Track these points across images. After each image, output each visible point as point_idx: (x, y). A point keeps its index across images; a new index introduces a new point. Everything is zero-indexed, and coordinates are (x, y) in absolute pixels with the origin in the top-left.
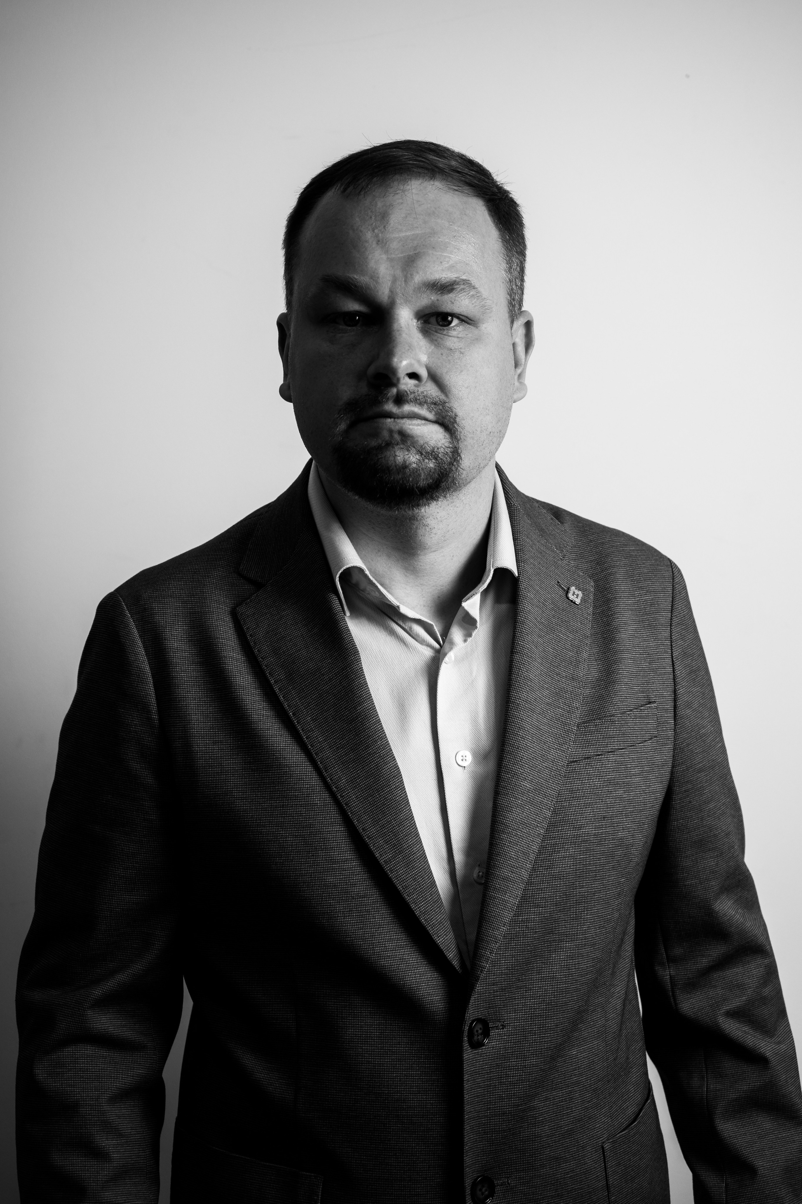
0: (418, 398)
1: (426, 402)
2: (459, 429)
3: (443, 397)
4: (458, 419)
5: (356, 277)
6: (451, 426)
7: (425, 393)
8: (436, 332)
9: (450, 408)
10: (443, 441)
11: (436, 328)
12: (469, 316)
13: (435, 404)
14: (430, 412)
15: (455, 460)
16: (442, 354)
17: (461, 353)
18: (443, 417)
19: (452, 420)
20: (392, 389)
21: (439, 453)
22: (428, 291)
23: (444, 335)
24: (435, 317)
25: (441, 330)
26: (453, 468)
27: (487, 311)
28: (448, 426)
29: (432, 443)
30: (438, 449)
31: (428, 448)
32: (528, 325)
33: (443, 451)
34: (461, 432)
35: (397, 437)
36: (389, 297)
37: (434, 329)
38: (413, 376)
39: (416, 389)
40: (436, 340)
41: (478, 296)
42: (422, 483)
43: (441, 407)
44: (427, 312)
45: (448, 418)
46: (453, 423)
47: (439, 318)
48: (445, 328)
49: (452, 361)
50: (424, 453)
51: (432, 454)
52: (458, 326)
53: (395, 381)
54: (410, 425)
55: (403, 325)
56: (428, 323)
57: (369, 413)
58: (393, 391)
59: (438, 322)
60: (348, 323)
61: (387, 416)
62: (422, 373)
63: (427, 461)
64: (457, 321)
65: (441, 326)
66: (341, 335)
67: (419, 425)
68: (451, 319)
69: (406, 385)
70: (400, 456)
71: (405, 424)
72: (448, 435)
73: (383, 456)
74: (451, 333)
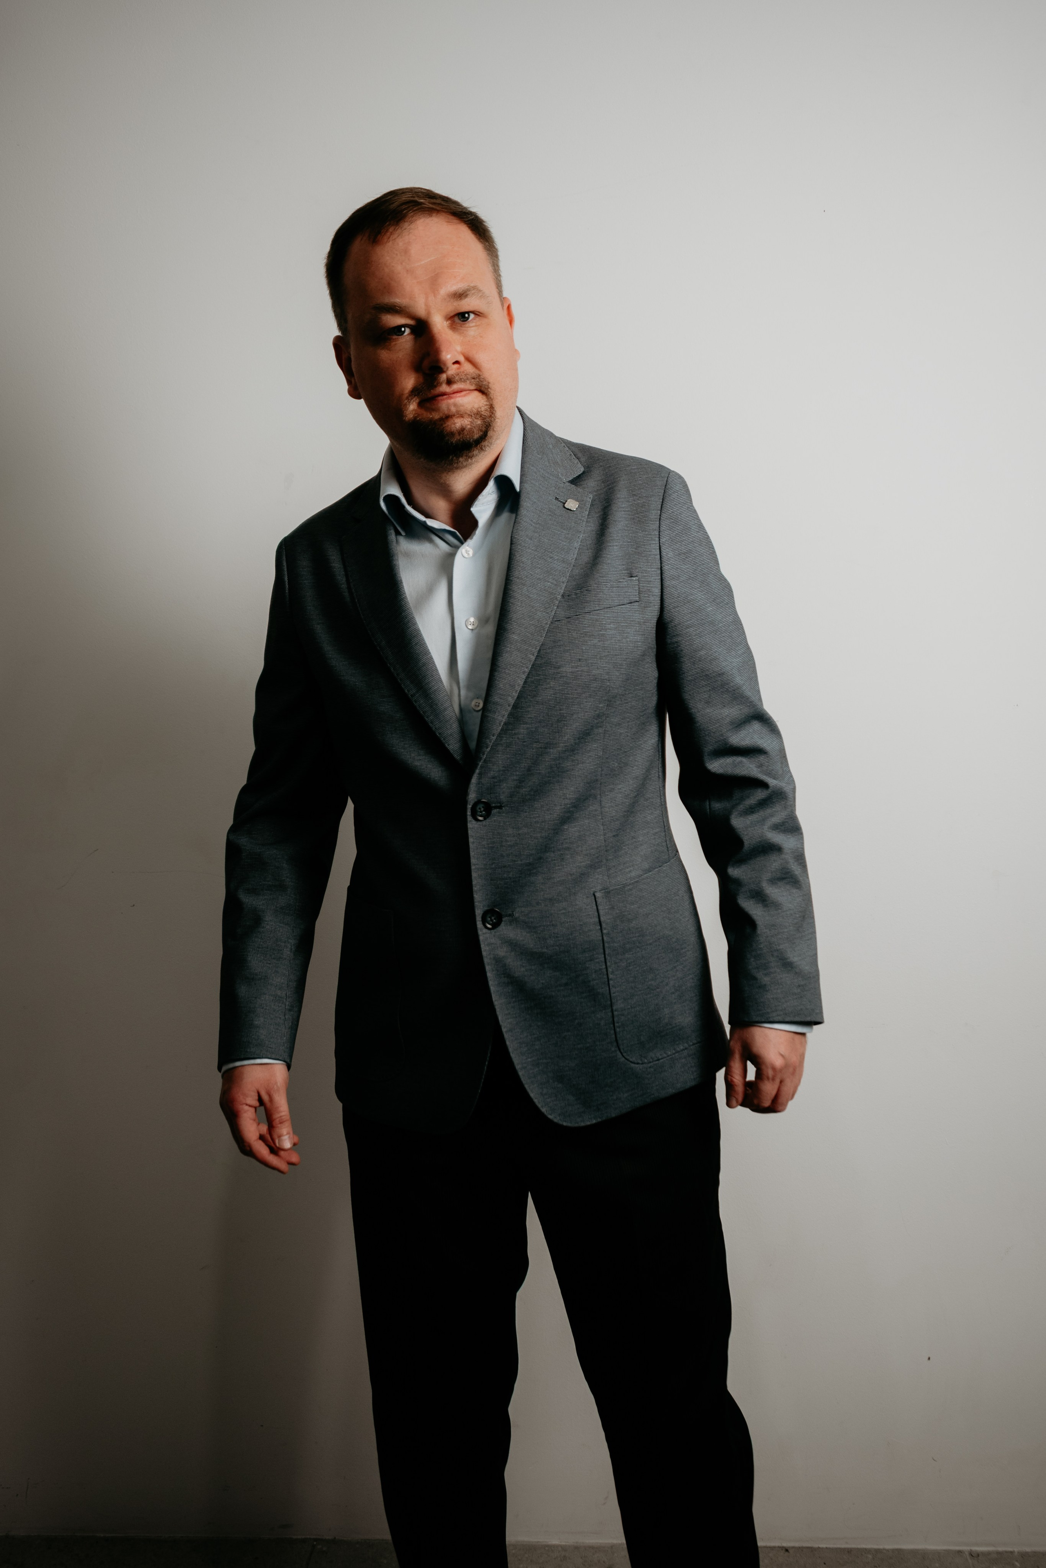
0: (462, 377)
1: (468, 379)
2: (492, 392)
3: (477, 372)
4: (490, 385)
5: (398, 301)
6: (486, 391)
7: (465, 372)
8: (462, 327)
9: (483, 378)
10: (483, 402)
12: (479, 310)
13: (474, 379)
14: (472, 385)
15: (492, 413)
16: (470, 342)
17: (481, 337)
18: (481, 387)
19: (486, 387)
20: (443, 375)
21: (482, 413)
22: (451, 300)
23: (468, 327)
24: (458, 316)
25: (462, 324)
26: (493, 420)
27: (488, 303)
28: (484, 391)
29: (476, 406)
30: (481, 408)
31: (475, 410)
32: (509, 307)
33: (484, 411)
34: (493, 394)
35: (453, 409)
36: (426, 310)
37: (459, 325)
38: (457, 362)
39: (459, 371)
40: (463, 333)
41: (483, 296)
43: (478, 380)
44: (452, 314)
45: (483, 385)
46: (487, 389)
47: (460, 316)
48: (466, 322)
50: (473, 415)
51: (478, 414)
52: (474, 319)
53: (445, 370)
54: (459, 397)
55: (440, 328)
56: (454, 322)
57: (430, 396)
58: (444, 377)
59: (460, 319)
60: (398, 334)
61: (444, 394)
62: (461, 359)
63: (476, 420)
64: (472, 316)
65: (464, 323)
66: (394, 343)
67: (465, 396)
68: (469, 315)
69: (452, 370)
70: (458, 423)
71: (456, 397)
72: (484, 397)
73: (446, 425)
74: (471, 326)
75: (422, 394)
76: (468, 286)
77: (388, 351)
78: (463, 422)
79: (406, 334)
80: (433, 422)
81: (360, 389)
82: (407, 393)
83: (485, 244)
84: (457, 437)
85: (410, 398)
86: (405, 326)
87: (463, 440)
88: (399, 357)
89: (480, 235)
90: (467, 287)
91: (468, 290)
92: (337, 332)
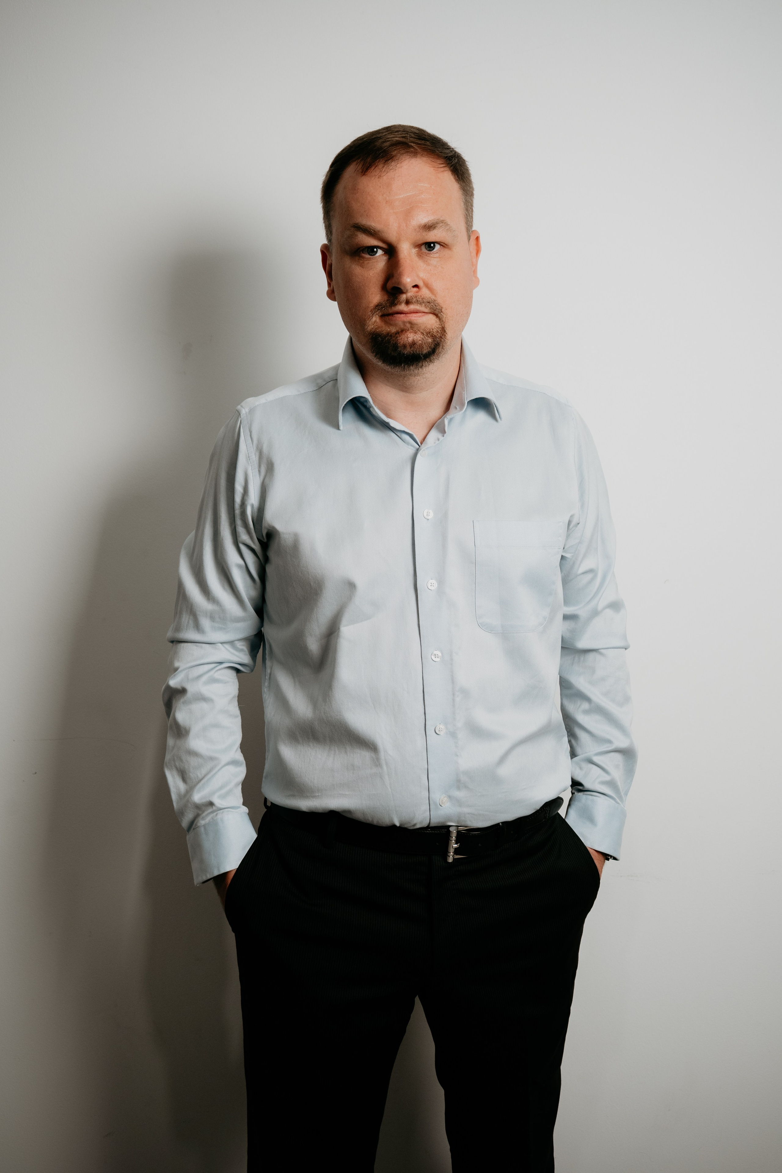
0: (419, 300)
1: (423, 302)
2: (445, 315)
3: (433, 297)
4: (443, 310)
5: (374, 225)
6: (439, 315)
7: (423, 295)
8: (426, 256)
9: (438, 304)
10: (435, 324)
11: (425, 253)
12: (445, 243)
13: (429, 303)
14: (426, 308)
15: (443, 335)
16: (431, 270)
17: (442, 267)
18: (435, 310)
20: (403, 295)
21: (434, 332)
22: (421, 231)
23: (432, 256)
24: (424, 245)
25: (428, 253)
26: (443, 340)
27: (456, 238)
28: (437, 315)
29: (429, 326)
30: (433, 329)
31: (427, 329)
33: (436, 331)
34: (446, 317)
35: (408, 325)
36: (396, 237)
37: (424, 254)
38: (416, 286)
39: (417, 294)
40: (427, 261)
41: (450, 230)
42: (425, 351)
43: (433, 305)
44: (420, 242)
45: (437, 310)
46: (441, 312)
47: (426, 245)
48: (431, 251)
49: (437, 274)
50: (425, 333)
51: (429, 334)
52: (439, 250)
53: (405, 291)
54: (415, 317)
55: (406, 254)
56: (421, 250)
57: (390, 312)
58: (404, 297)
59: (426, 249)
60: (370, 254)
61: (401, 313)
62: (421, 284)
63: (426, 338)
64: (437, 247)
65: (429, 252)
66: (367, 262)
67: (420, 317)
68: (434, 246)
69: (411, 293)
70: (411, 337)
71: (412, 316)
72: (438, 320)
73: (400, 338)
74: (435, 256)
75: (384, 309)
76: (438, 219)
77: (362, 269)
78: (415, 338)
79: (378, 254)
80: (388, 334)
81: (336, 294)
82: (372, 307)
83: (461, 185)
84: (408, 351)
85: (373, 311)
86: (378, 247)
87: (413, 351)
88: (370, 275)
89: (458, 176)
90: (436, 221)
91: (437, 223)
92: (325, 241)
